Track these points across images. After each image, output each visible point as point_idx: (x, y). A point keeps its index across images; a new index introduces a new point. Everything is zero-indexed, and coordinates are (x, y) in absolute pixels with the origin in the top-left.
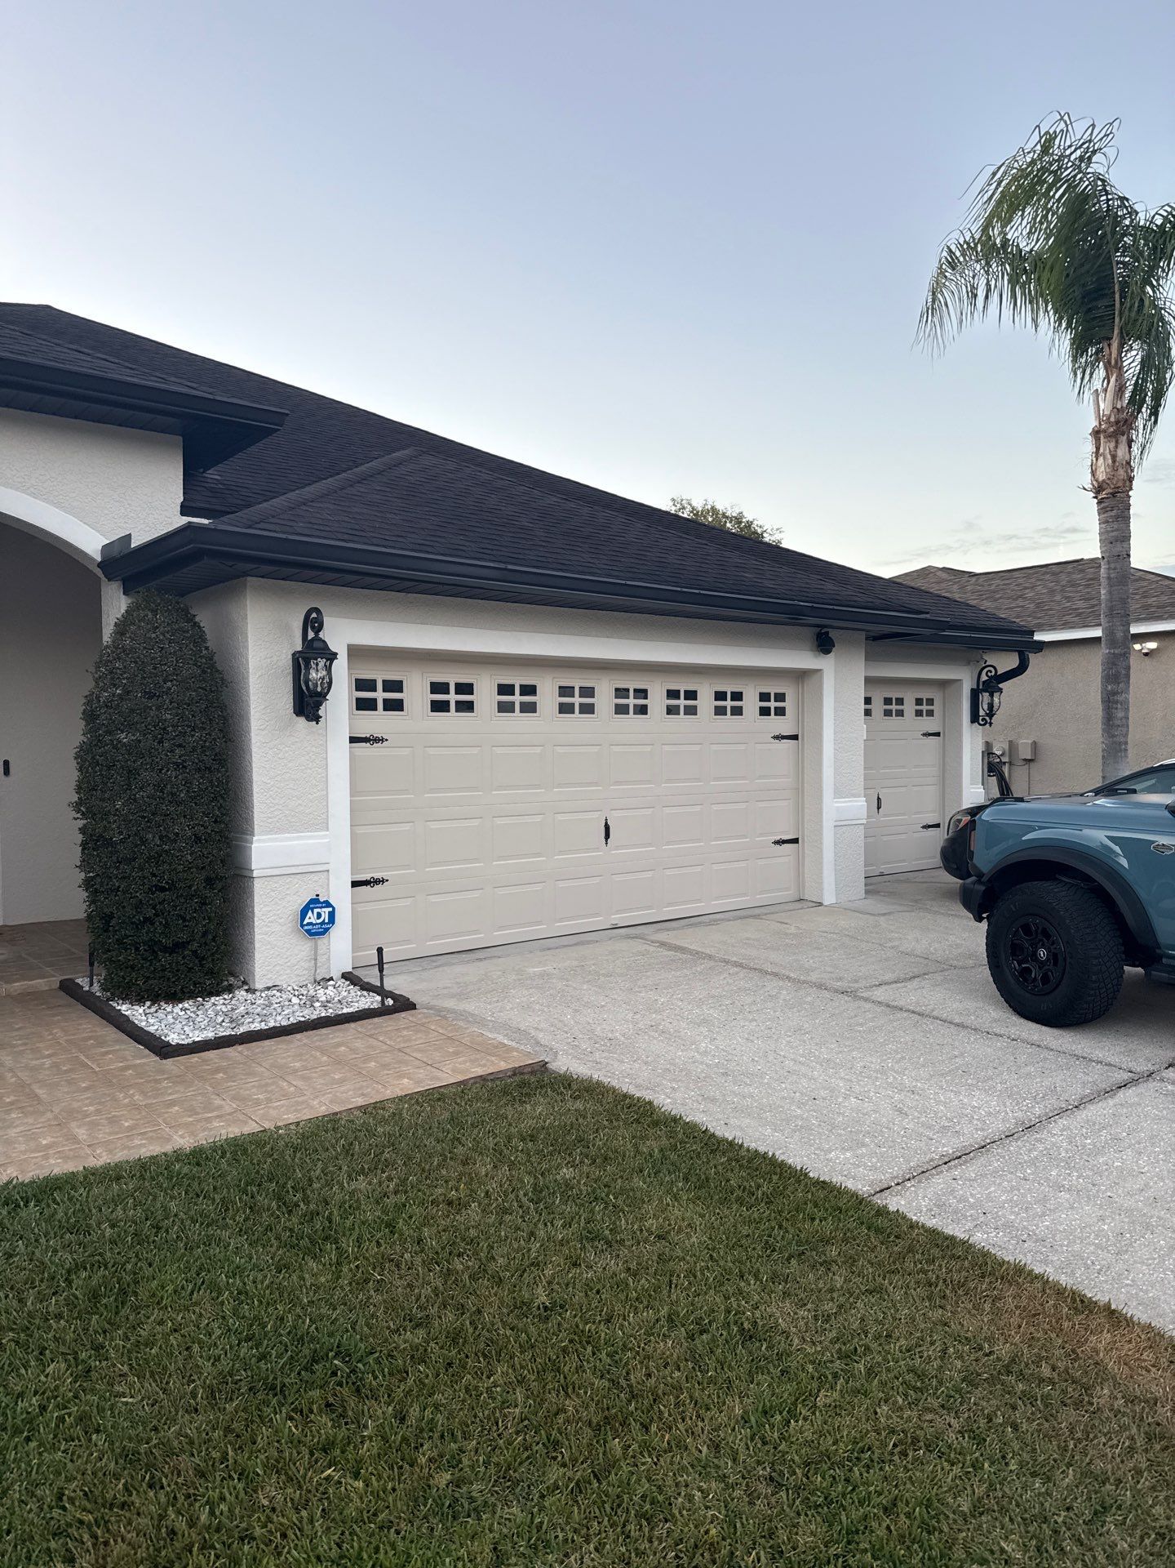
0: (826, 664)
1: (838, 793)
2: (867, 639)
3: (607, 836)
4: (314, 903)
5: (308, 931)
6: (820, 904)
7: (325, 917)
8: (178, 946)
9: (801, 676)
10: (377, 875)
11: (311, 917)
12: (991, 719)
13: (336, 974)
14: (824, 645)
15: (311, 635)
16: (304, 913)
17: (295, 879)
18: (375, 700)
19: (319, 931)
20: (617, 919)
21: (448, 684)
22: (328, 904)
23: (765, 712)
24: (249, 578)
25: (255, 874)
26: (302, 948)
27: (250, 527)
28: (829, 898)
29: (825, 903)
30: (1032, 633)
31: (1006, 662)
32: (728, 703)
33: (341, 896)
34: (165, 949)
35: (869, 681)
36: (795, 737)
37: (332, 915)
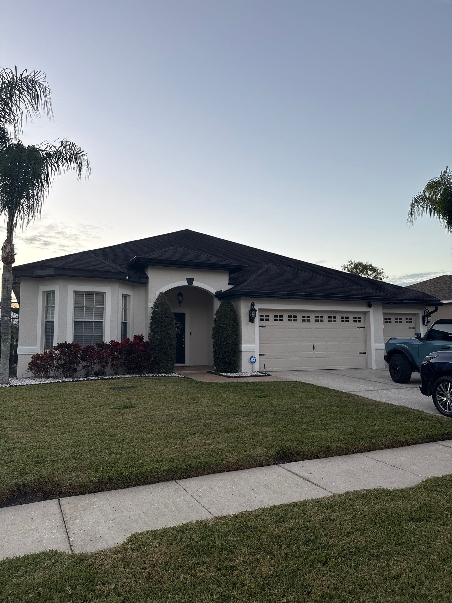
0: (371, 311)
1: (376, 341)
2: (383, 303)
3: (314, 349)
4: (252, 357)
5: (251, 362)
7: (254, 360)
9: (365, 313)
10: (264, 354)
11: (252, 360)
12: (428, 324)
13: (256, 371)
14: (370, 306)
15: (252, 307)
16: (251, 359)
17: (248, 352)
18: (263, 319)
19: (253, 363)
20: (316, 368)
21: (278, 316)
22: (255, 358)
24: (242, 298)
25: (242, 351)
26: (250, 365)
29: (373, 368)
30: (440, 301)
32: (345, 320)
33: (257, 357)
35: (384, 314)
36: (364, 328)
37: (256, 360)
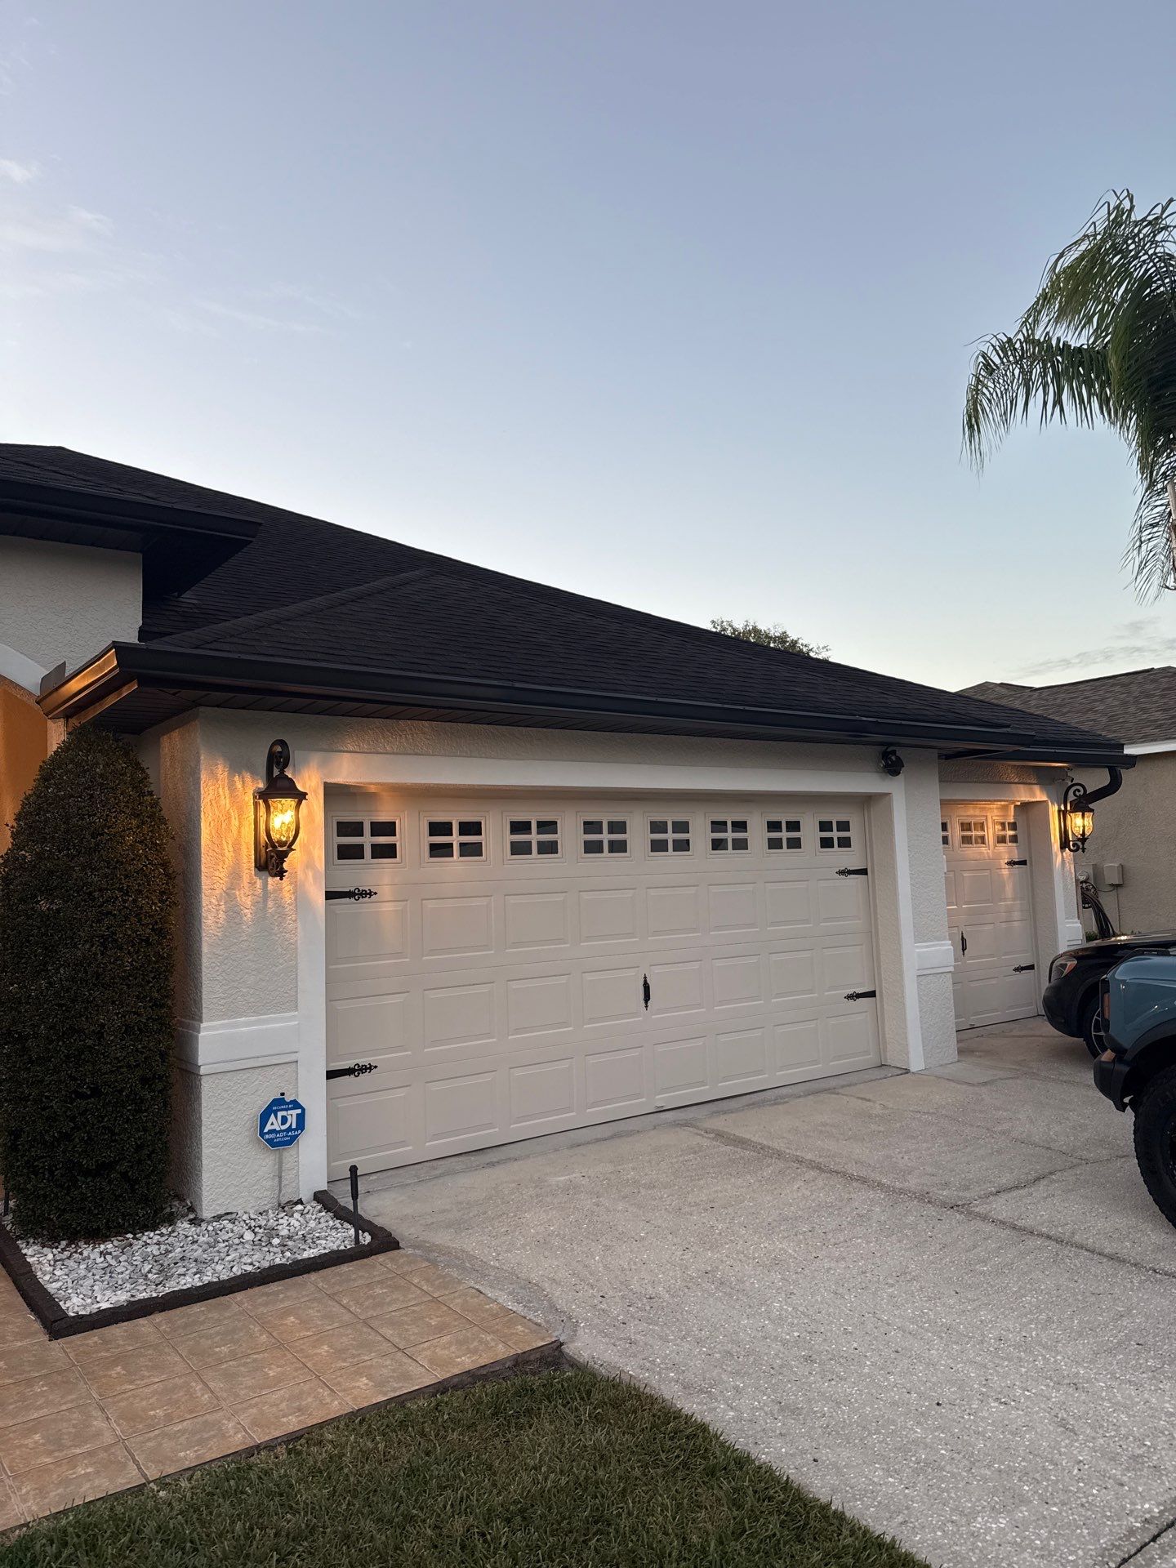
0: (895, 788)
1: (920, 936)
2: (940, 757)
3: (647, 997)
4: (278, 1104)
5: (270, 1142)
6: (907, 1071)
7: (292, 1121)
8: (104, 1168)
9: (866, 801)
10: (363, 1061)
11: (274, 1123)
12: (1083, 844)
13: (306, 1194)
14: (892, 767)
15: (276, 772)
16: (264, 1118)
17: (247, 1075)
18: (361, 847)
19: (282, 1141)
20: (662, 1100)
21: (450, 824)
22: (296, 1104)
23: (826, 843)
24: (202, 709)
25: (202, 1071)
26: (265, 1161)
27: (197, 647)
28: (917, 1063)
29: (913, 1069)
30: (1121, 747)
31: (1096, 779)
32: (783, 835)
33: (313, 1093)
34: (87, 1173)
35: (943, 803)
36: (864, 872)
37: (301, 1119)
